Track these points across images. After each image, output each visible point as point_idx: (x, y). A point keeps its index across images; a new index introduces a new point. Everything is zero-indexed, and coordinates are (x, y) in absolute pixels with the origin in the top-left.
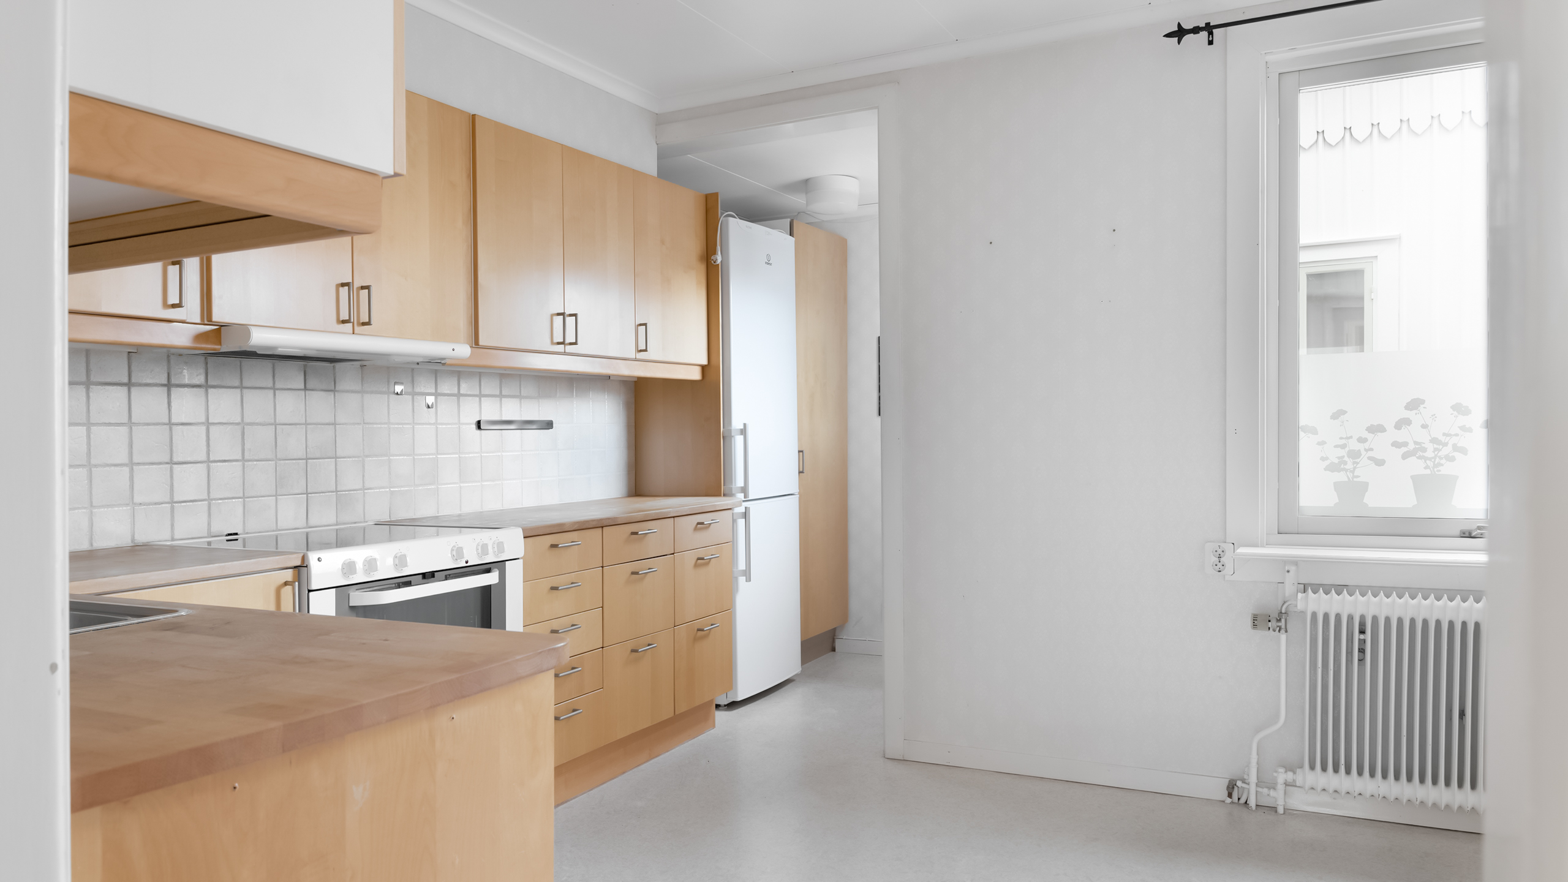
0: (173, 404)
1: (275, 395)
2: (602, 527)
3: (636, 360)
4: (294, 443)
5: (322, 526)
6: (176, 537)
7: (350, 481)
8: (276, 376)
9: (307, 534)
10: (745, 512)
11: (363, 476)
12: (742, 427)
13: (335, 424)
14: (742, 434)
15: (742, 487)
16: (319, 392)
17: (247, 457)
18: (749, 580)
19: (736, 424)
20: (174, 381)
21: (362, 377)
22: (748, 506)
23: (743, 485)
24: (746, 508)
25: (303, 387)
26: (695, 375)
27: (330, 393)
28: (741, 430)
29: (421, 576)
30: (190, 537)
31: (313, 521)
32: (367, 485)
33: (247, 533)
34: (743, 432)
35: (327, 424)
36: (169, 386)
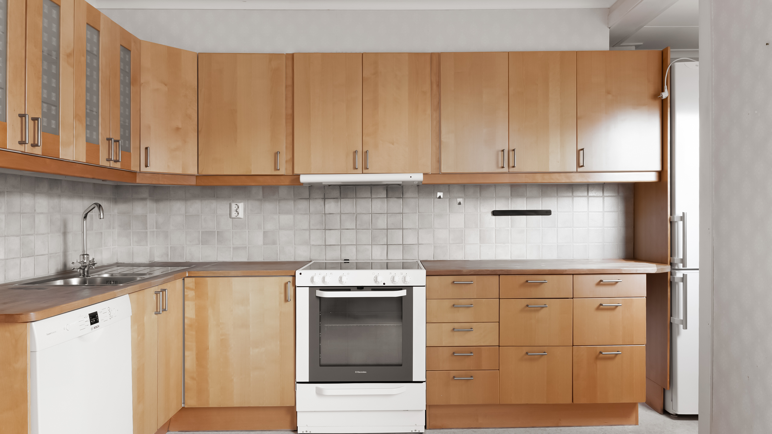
0: (326, 206)
1: (371, 201)
2: (499, 275)
3: (577, 172)
4: (382, 223)
5: (395, 260)
6: (327, 259)
7: (411, 239)
8: (372, 192)
9: (387, 263)
10: (683, 278)
11: (418, 238)
12: (682, 215)
13: (402, 213)
14: (681, 220)
15: (681, 259)
16: (394, 199)
17: (357, 228)
18: (685, 327)
19: (678, 213)
20: (326, 197)
21: (418, 190)
22: (686, 274)
23: (682, 258)
24: (683, 274)
25: (386, 197)
26: (652, 178)
27: (400, 199)
28: (681, 217)
29: (356, 287)
30: (333, 260)
31: (390, 257)
32: (420, 242)
33: (358, 260)
34: (683, 218)
35: (398, 213)
36: (324, 199)
